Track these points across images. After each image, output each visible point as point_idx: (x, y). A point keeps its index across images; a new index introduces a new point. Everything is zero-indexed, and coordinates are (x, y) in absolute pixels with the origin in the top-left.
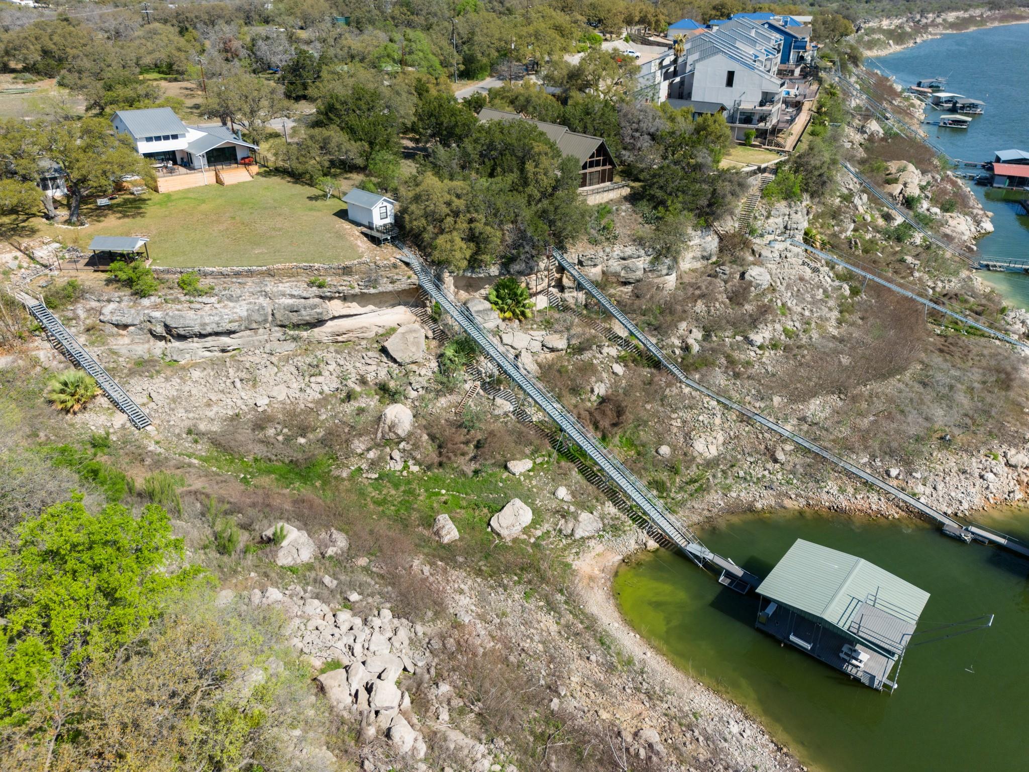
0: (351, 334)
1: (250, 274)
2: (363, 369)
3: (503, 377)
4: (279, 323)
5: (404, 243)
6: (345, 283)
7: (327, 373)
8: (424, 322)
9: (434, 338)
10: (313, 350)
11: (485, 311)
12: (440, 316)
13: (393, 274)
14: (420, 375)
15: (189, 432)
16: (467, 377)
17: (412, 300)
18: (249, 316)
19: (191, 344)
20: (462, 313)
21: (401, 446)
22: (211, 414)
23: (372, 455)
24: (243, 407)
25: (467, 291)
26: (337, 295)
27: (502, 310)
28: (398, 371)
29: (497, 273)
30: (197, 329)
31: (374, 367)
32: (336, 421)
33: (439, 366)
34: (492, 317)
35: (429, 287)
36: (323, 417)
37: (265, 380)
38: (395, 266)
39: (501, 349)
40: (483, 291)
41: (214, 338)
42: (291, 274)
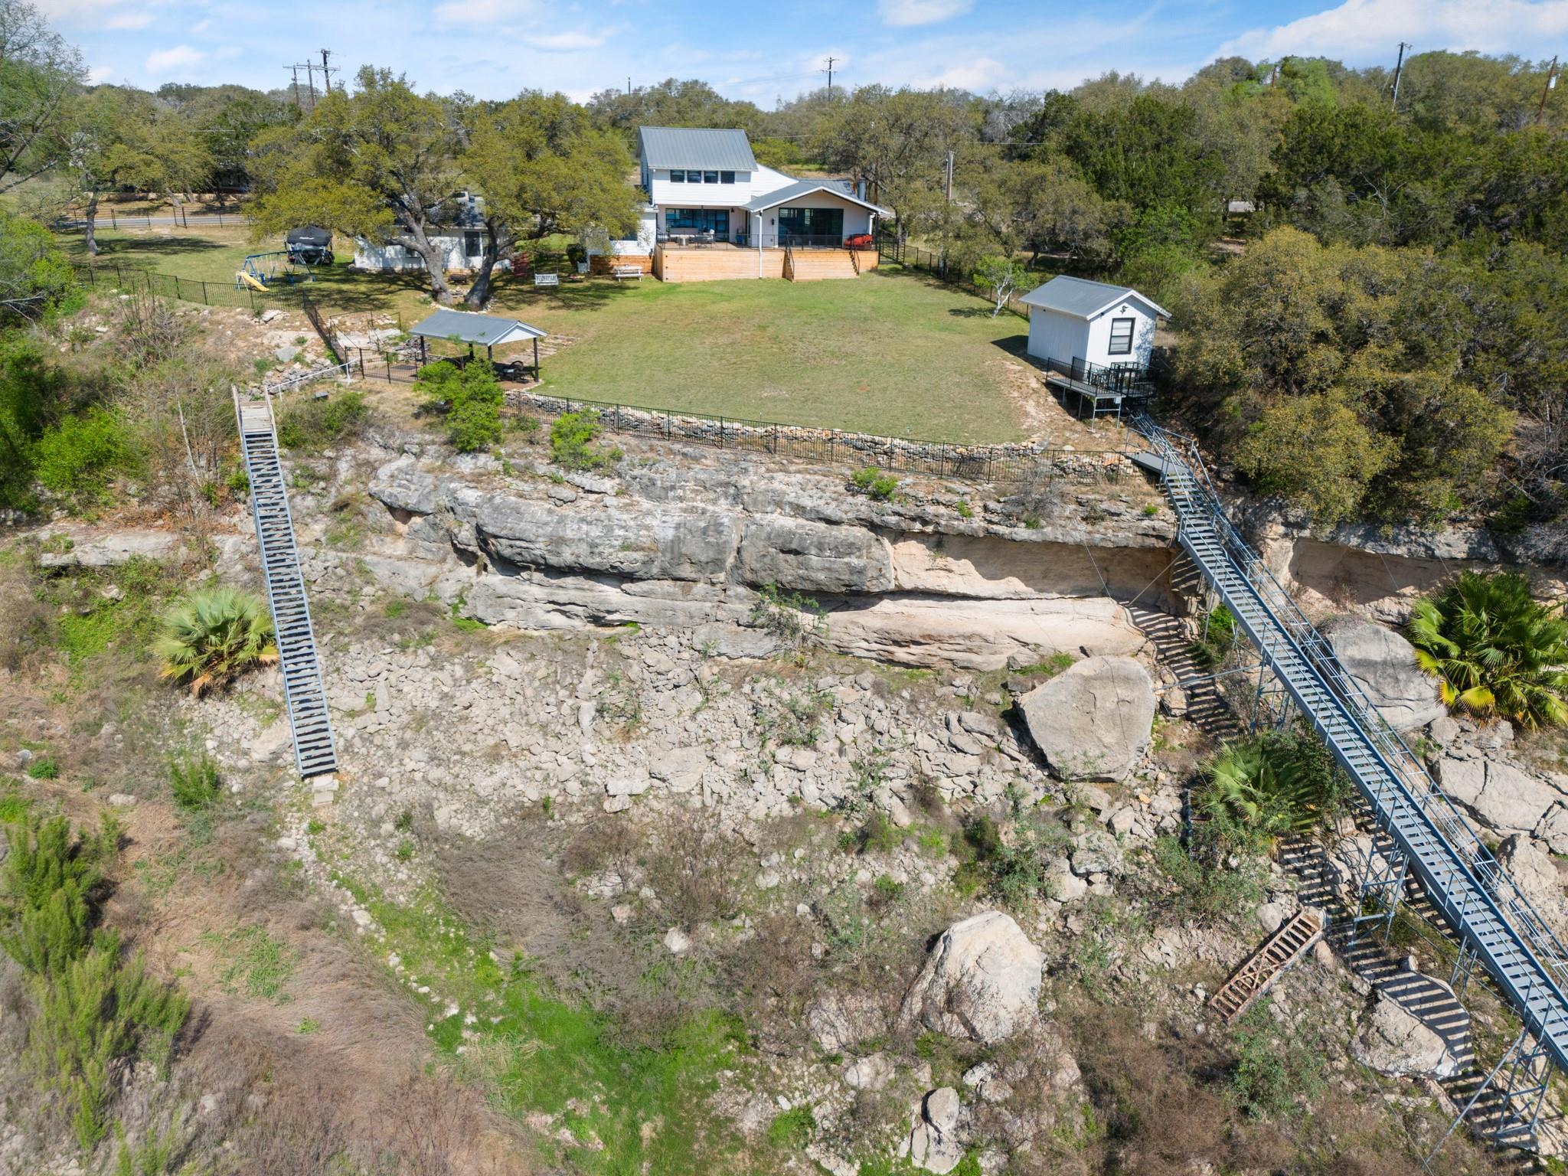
0: (933, 648)
1: (722, 438)
2: (934, 758)
3: (1420, 917)
4: (749, 576)
5: (1162, 421)
6: (946, 498)
7: (832, 746)
8: (1165, 658)
9: (1187, 717)
10: (817, 671)
11: (1390, 666)
12: (1223, 649)
13: (1100, 497)
14: (1110, 825)
15: (404, 822)
16: (1276, 876)
17: (1145, 587)
18: (677, 541)
19: (526, 587)
20: (1303, 655)
21: (973, 1078)
22: (485, 783)
23: (863, 1073)
24: (574, 786)
25: (1333, 594)
26: (917, 527)
27: (1459, 680)
28: (1041, 795)
29: (1460, 551)
30: (540, 549)
31: (972, 763)
32: (803, 908)
33: (1184, 815)
34: (1412, 694)
35: (1209, 555)
36: (771, 880)
37: (660, 724)
38: (1112, 475)
39: (1437, 811)
40: (1389, 605)
41: (580, 581)
42: (819, 454)
